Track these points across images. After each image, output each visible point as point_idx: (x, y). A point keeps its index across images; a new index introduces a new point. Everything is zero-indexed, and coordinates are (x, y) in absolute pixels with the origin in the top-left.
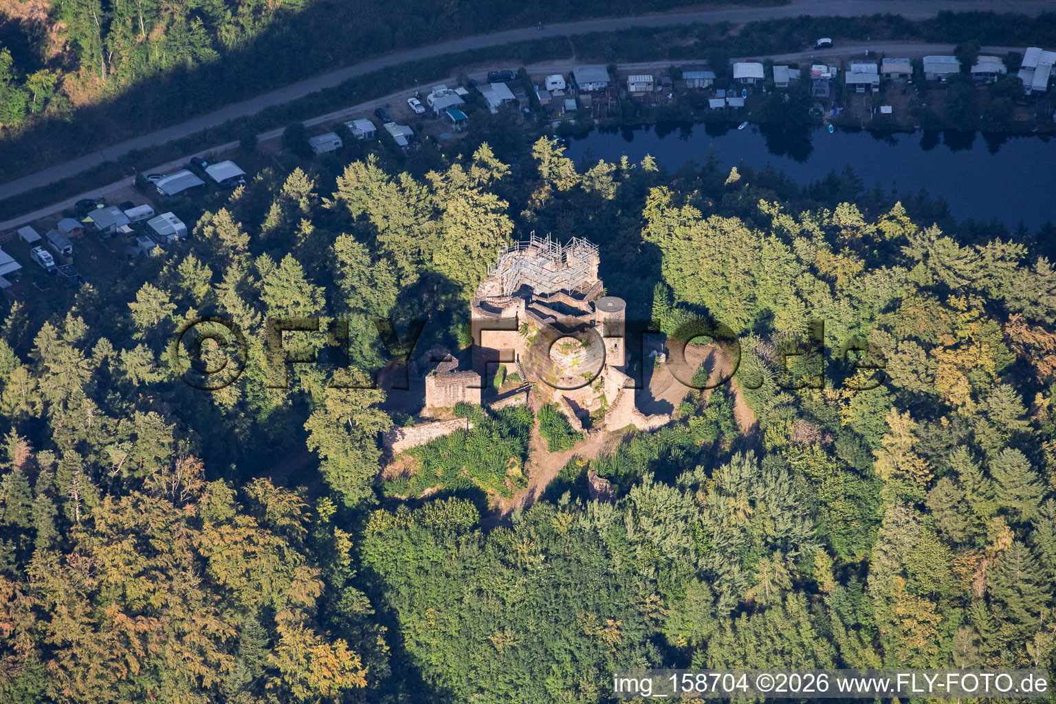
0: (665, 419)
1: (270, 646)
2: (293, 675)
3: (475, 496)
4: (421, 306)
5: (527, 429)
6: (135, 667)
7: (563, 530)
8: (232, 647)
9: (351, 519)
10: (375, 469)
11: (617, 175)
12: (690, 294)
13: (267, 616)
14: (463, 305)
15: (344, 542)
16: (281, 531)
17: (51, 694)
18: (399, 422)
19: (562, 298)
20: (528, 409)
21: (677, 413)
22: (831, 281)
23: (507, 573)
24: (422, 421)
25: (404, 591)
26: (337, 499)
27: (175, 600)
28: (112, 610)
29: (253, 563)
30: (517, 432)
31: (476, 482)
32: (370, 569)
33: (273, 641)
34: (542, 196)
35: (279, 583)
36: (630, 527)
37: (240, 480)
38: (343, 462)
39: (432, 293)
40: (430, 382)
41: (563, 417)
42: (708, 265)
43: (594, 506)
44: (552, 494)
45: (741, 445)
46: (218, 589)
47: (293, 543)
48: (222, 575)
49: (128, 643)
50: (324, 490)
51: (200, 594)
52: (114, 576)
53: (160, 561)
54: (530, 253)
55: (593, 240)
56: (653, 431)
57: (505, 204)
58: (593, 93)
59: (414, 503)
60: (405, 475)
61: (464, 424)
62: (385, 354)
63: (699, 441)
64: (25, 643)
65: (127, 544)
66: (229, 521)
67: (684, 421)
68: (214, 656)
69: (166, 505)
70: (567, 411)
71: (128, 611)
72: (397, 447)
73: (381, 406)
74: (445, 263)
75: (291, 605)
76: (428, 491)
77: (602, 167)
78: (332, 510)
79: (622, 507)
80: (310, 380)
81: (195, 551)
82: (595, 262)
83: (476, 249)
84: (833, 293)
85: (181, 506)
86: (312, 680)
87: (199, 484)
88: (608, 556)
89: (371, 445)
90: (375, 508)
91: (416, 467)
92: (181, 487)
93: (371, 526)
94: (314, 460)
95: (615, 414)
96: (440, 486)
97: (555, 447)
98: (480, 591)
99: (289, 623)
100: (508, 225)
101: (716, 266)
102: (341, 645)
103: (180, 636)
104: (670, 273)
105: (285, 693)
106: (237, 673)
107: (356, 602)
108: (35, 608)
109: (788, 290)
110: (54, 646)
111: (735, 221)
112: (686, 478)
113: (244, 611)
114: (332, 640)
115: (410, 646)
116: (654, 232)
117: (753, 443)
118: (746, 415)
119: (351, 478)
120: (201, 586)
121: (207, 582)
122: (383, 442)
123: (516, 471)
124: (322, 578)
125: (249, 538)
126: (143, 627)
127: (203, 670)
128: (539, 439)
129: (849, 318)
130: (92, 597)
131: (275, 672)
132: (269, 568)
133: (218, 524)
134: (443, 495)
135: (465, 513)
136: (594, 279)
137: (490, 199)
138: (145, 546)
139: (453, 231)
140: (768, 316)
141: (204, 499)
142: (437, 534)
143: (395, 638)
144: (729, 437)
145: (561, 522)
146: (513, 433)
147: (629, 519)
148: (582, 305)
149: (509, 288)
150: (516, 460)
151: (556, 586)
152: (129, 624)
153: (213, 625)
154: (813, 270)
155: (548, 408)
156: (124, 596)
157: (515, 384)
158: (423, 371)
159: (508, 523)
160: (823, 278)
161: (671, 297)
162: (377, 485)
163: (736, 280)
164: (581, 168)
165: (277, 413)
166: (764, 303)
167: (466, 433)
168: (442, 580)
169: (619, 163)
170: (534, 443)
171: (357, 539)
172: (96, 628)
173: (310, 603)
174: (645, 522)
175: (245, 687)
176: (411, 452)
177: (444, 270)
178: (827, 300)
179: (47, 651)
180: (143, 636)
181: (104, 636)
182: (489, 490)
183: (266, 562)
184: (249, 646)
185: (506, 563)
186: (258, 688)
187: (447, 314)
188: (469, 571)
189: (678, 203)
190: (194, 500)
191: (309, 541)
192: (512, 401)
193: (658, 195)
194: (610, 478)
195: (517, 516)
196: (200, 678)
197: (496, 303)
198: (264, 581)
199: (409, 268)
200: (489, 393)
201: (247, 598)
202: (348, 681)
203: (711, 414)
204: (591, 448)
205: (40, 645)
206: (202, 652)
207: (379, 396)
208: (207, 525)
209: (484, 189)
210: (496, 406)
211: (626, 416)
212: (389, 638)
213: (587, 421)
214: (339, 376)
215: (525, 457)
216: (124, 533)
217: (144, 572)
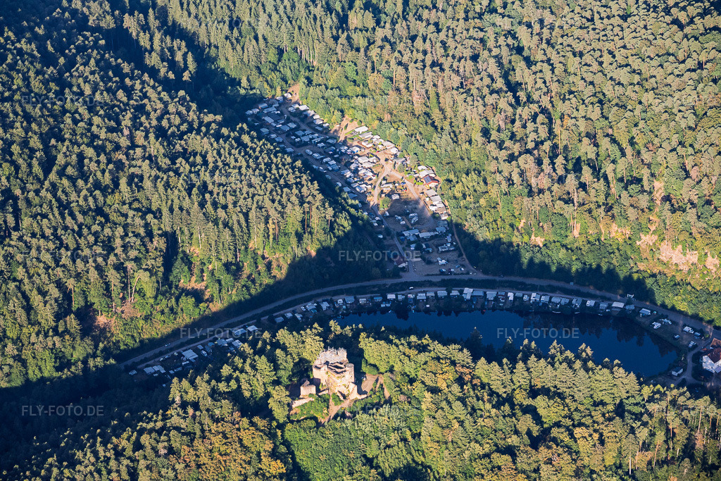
0: (365, 396)
1: (260, 462)
2: (266, 470)
3: (315, 419)
4: (300, 367)
5: (328, 400)
6: (223, 469)
7: (338, 427)
8: (249, 463)
9: (281, 426)
10: (288, 413)
11: (352, 330)
12: (372, 361)
13: (259, 454)
14: (311, 366)
15: (279, 433)
16: (262, 431)
17: (201, 478)
18: (294, 399)
19: (337, 364)
20: (329, 395)
21: (369, 394)
22: (409, 357)
23: (324, 440)
24: (300, 399)
25: (296, 445)
26: (277, 421)
27: (233, 451)
28: (216, 454)
29: (254, 440)
30: (326, 401)
31: (315, 415)
32: (287, 440)
33: (260, 461)
34: (332, 336)
35: (261, 445)
36: (356, 426)
37: (250, 418)
38: (278, 411)
39: (303, 363)
40: (302, 388)
41: (338, 396)
42: (376, 353)
43: (346, 420)
44: (335, 418)
45: (386, 402)
46: (245, 447)
47: (265, 434)
48: (246, 443)
49: (221, 463)
50: (274, 419)
51: (240, 449)
52: (217, 445)
53: (229, 440)
54: (328, 352)
55: (345, 348)
56: (362, 399)
57: (322, 339)
58: (350, 304)
59: (298, 421)
60: (296, 414)
61: (311, 399)
62: (290, 380)
63: (375, 402)
64: (193, 464)
65: (220, 436)
66: (248, 429)
67: (371, 396)
68: (244, 465)
69: (230, 425)
70: (339, 395)
71: (221, 454)
72: (293, 406)
73: (288, 396)
74: (306, 355)
75: (265, 451)
76: (302, 418)
77: (348, 328)
78: (276, 424)
79: (354, 420)
80: (270, 389)
81: (238, 437)
82: (346, 354)
83: (314, 352)
84: (410, 360)
85: (234, 425)
86: (271, 471)
87: (239, 419)
88: (350, 434)
89: (286, 406)
90: (287, 423)
91: (299, 412)
92: (235, 420)
93: (287, 428)
94: (271, 411)
95: (352, 395)
96: (305, 416)
97: (336, 404)
98: (316, 445)
99: (265, 456)
100: (322, 345)
101: (379, 354)
102: (279, 461)
103: (235, 460)
104: (366, 356)
105: (264, 475)
106: (250, 470)
107: (283, 449)
108: (196, 455)
109: (398, 360)
110: (201, 464)
111: (383, 341)
112: (371, 412)
113: (252, 453)
114: (276, 460)
115: (298, 460)
116: (362, 345)
117: (389, 402)
118: (387, 394)
119: (281, 415)
120: (240, 447)
121: (242, 445)
122: (289, 405)
123: (326, 411)
124: (273, 443)
125: (253, 433)
126: (224, 459)
127: (241, 469)
128: (332, 402)
129: (414, 367)
130: (211, 451)
131: (261, 469)
132: (258, 441)
133: (245, 430)
134: (306, 419)
135: (312, 423)
136: (345, 359)
137: (317, 338)
138: (225, 437)
139: (308, 347)
140: (393, 366)
141: (241, 423)
142: (305, 430)
143: (294, 458)
144: (383, 400)
145: (338, 425)
146: (325, 401)
147: (356, 424)
148: (342, 366)
149: (323, 362)
150: (326, 408)
151: (337, 443)
152: (221, 458)
153: (244, 457)
154: (404, 354)
155: (334, 394)
156: (219, 450)
157: (325, 388)
158: (301, 386)
159: (324, 426)
160: (407, 356)
161: (367, 363)
162: (288, 417)
163: (384, 357)
164: (342, 328)
165: (261, 398)
166: (391, 363)
167: (312, 402)
168: (306, 442)
169: (352, 326)
170: (330, 403)
171: (283, 432)
172: (212, 459)
173: (270, 450)
174: (360, 424)
175: (253, 474)
176: (297, 407)
177: (306, 357)
178: (408, 362)
179: (199, 466)
180: (225, 461)
181: (214, 461)
182: (319, 417)
183: (258, 440)
184: (254, 462)
185: (323, 437)
186: (256, 474)
187: (307, 368)
188: (313, 439)
189: (368, 337)
190: (238, 423)
191: (270, 433)
192: (324, 393)
193: (363, 335)
194: (351, 412)
195: (326, 424)
196: (241, 472)
197: (319, 366)
198: (257, 444)
199: (296, 357)
200: (318, 391)
201: (253, 449)
202: (281, 471)
203: (378, 394)
204: (346, 405)
205: (197, 464)
206: (241, 465)
207: (288, 393)
208: (242, 430)
209: (316, 335)
210: (320, 394)
211: (355, 395)
212: (292, 458)
213: (345, 397)
214: (277, 388)
215: (328, 408)
216: (219, 433)
217: (225, 443)
